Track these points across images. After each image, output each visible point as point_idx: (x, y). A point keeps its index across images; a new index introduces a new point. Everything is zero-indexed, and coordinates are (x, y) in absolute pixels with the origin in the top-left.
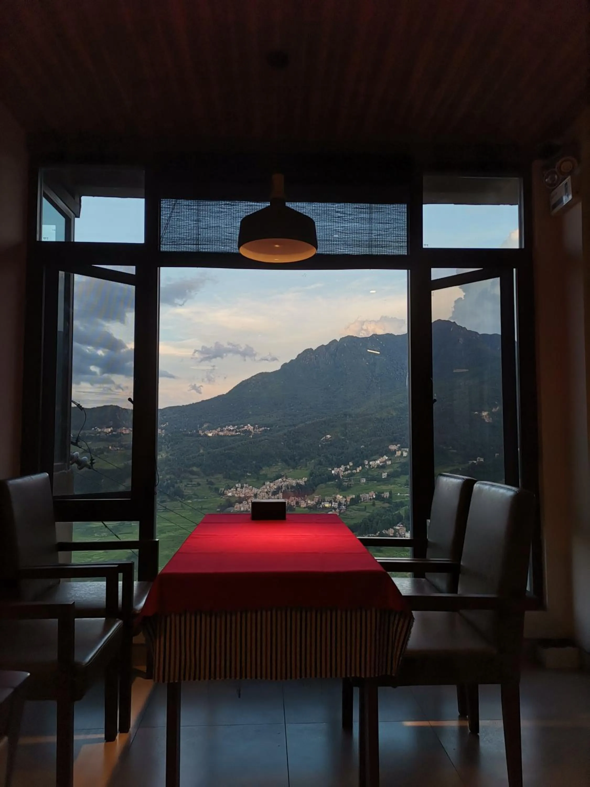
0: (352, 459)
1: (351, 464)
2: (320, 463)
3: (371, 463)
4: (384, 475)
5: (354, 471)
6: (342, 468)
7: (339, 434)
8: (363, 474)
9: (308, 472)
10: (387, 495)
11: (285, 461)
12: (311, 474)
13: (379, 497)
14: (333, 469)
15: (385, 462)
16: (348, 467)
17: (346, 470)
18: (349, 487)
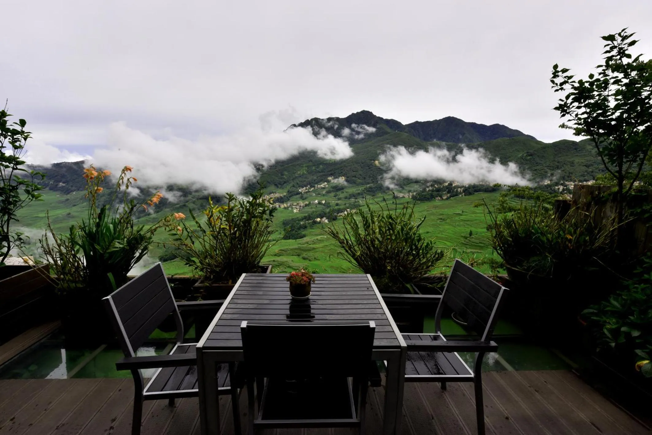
0: (310, 184)
1: (309, 186)
2: (294, 186)
3: (318, 186)
4: (324, 192)
5: (310, 190)
6: (305, 188)
7: (304, 171)
8: (314, 191)
9: (287, 191)
10: (324, 202)
11: (276, 185)
12: (288, 192)
13: (320, 203)
14: (300, 189)
15: (325, 186)
16: (307, 188)
17: (306, 189)
18: (306, 198)
